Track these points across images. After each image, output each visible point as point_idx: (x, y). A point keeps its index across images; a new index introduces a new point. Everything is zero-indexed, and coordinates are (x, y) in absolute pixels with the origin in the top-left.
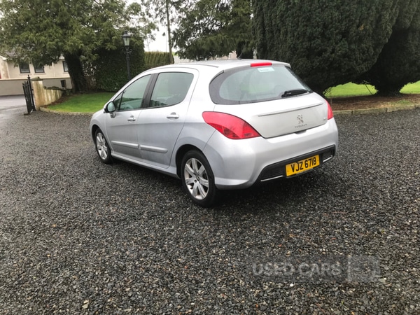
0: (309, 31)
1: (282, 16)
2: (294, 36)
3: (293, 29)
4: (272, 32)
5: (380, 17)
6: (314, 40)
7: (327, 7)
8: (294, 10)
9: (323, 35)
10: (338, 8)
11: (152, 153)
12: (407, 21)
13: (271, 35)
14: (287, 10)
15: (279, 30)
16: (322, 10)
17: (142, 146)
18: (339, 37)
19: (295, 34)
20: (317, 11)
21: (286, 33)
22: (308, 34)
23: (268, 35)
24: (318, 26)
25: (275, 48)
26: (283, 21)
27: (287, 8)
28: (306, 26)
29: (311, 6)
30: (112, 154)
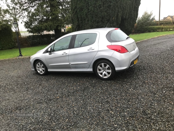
0: (97, 20)
1: (86, 14)
2: (91, 22)
3: (91, 19)
4: (82, 20)
5: (118, 15)
6: (99, 23)
7: (103, 11)
8: (91, 12)
9: (102, 21)
10: (106, 11)
11: (78, 65)
12: (124, 16)
13: (81, 21)
14: (88, 12)
15: (85, 20)
16: (101, 12)
17: (72, 63)
18: (107, 22)
19: (92, 21)
20: (100, 12)
21: (88, 21)
22: (97, 21)
23: (80, 22)
24: (100, 18)
25: (83, 26)
26: (87, 16)
27: (88, 11)
28: (96, 18)
29: (97, 11)
30: (48, 70)
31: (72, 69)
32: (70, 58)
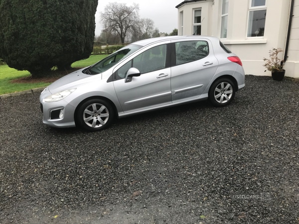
30: (119, 115)
31: (173, 102)
32: (174, 82)
